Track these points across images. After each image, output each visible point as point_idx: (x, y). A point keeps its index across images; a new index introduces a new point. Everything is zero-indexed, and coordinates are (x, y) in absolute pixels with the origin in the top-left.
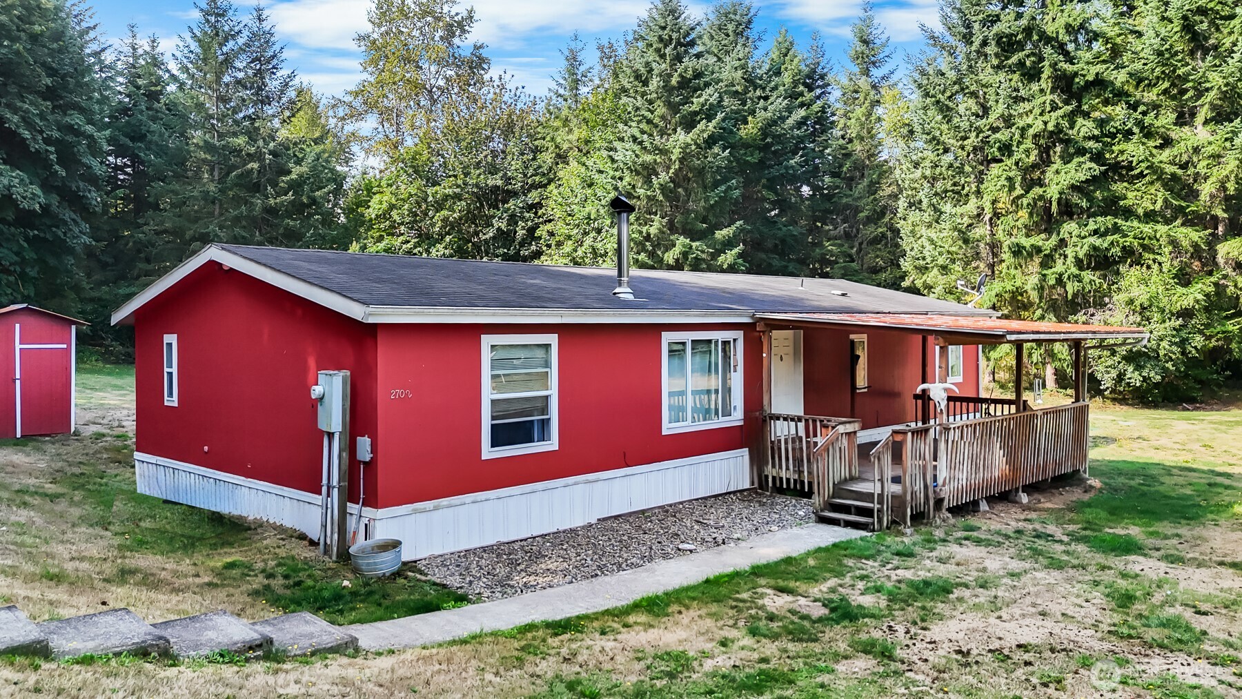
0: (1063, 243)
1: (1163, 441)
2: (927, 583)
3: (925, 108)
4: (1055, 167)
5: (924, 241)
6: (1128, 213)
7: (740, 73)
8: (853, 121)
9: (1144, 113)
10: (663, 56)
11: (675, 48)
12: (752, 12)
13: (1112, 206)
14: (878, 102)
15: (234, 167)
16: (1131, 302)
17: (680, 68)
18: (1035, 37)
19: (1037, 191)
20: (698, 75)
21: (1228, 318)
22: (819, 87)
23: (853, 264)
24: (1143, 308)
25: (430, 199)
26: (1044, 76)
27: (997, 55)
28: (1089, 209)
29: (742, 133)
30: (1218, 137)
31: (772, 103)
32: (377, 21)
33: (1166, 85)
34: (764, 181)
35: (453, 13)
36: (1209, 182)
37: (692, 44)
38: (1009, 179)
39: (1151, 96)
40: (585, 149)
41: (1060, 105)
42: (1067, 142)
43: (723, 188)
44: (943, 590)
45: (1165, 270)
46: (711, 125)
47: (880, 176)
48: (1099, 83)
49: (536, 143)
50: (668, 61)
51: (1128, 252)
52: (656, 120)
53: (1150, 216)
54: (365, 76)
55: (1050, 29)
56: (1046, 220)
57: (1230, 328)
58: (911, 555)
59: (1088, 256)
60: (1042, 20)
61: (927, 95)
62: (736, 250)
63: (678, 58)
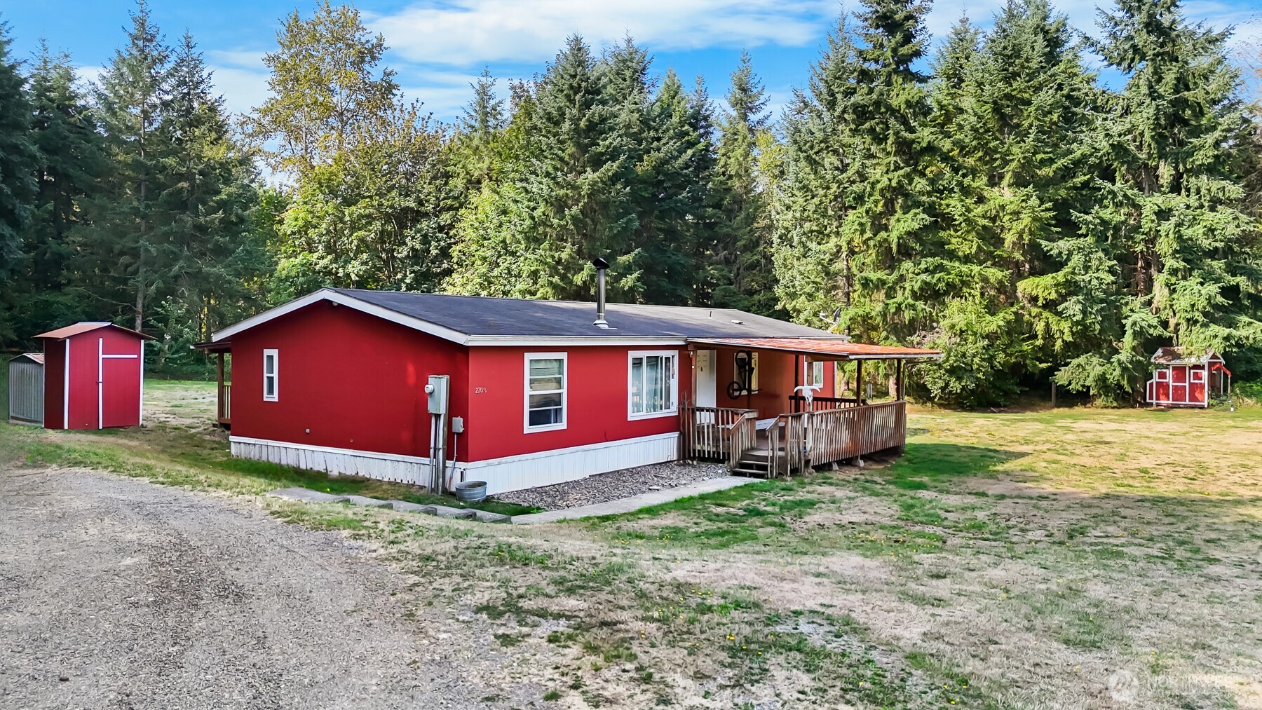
0: (902, 278)
1: (963, 432)
2: (801, 501)
3: (797, 161)
4: (897, 216)
5: (795, 272)
6: (952, 255)
7: (636, 115)
8: (732, 160)
9: (964, 176)
10: (572, 102)
11: (584, 95)
12: (647, 59)
13: (940, 249)
14: (754, 144)
15: (162, 187)
16: (952, 327)
17: (588, 114)
18: (883, 110)
19: (883, 234)
20: (603, 120)
21: (1024, 340)
22: (702, 127)
23: (732, 287)
24: (962, 332)
25: (347, 218)
26: (889, 142)
27: (854, 121)
28: (922, 251)
29: (639, 170)
30: (1017, 198)
31: (664, 145)
32: (287, 43)
33: (980, 154)
34: (656, 212)
35: (363, 40)
36: (1011, 232)
37: (598, 92)
38: (861, 224)
39: (970, 161)
40: (497, 179)
41: (902, 165)
42: (906, 195)
43: (625, 220)
44: (812, 504)
45: (977, 302)
46: (615, 165)
47: (756, 209)
48: (931, 149)
49: (448, 169)
50: (577, 106)
51: (951, 287)
52: (567, 158)
53: (967, 259)
54: (273, 94)
55: (895, 103)
56: (889, 259)
57: (1025, 348)
58: (791, 490)
59: (921, 289)
60: (888, 96)
61: (800, 149)
62: (636, 275)
63: (587, 104)
